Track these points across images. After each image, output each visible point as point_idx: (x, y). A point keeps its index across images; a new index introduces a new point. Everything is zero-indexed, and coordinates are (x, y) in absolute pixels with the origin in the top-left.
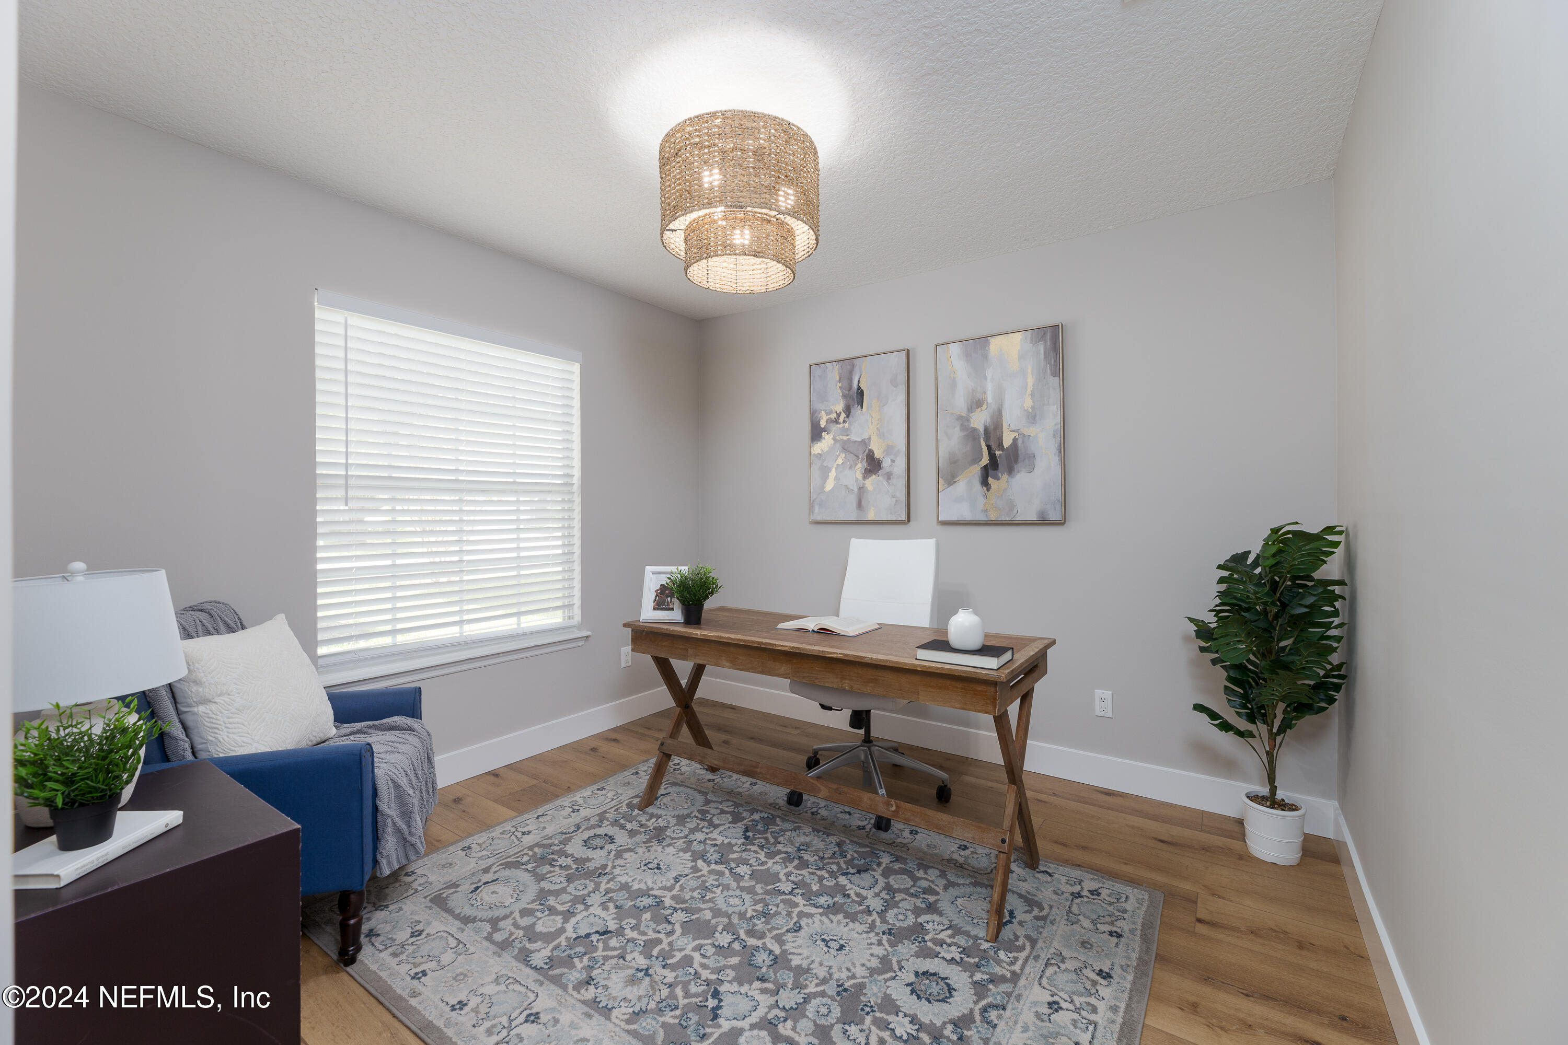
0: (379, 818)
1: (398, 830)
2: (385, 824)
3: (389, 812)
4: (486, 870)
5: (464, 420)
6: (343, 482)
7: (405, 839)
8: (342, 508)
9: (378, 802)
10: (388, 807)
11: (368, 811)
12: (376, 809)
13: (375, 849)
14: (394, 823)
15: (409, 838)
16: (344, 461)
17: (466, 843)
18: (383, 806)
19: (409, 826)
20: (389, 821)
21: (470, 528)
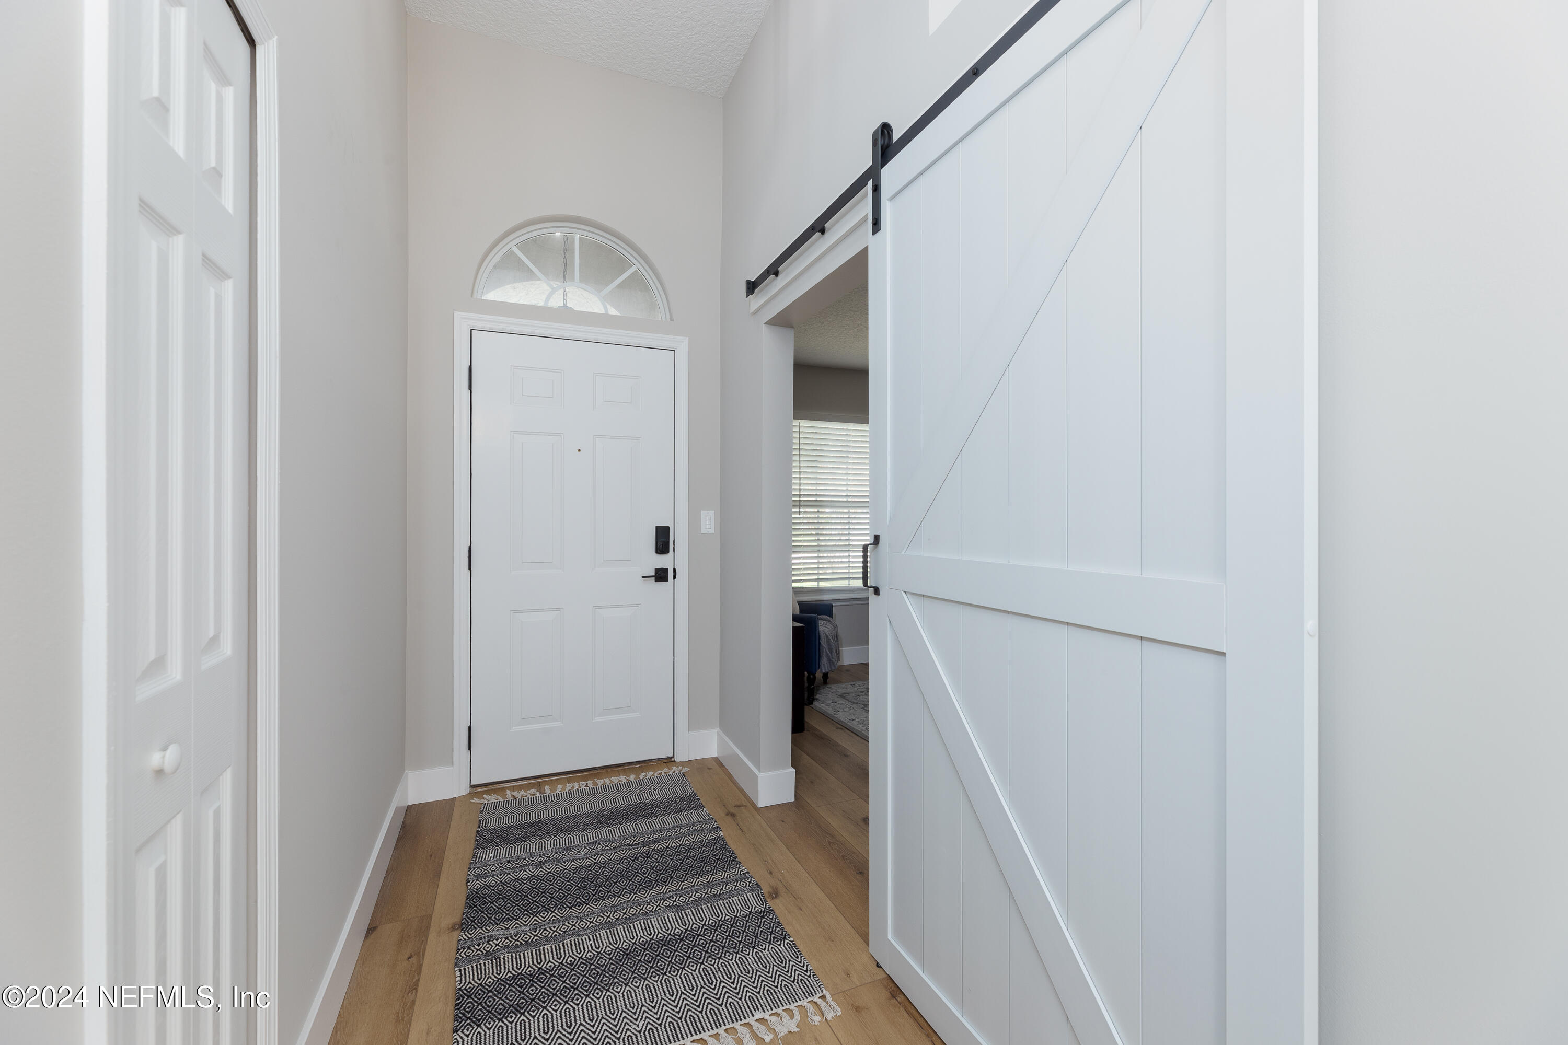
0: (821, 648)
1: (827, 655)
2: (823, 651)
3: (824, 646)
4: (862, 692)
5: (851, 452)
6: (798, 504)
7: (830, 660)
8: (798, 516)
9: (821, 641)
10: (823, 643)
11: (817, 643)
12: (820, 643)
13: (819, 661)
14: (826, 652)
15: (832, 659)
16: (799, 493)
17: (852, 683)
18: (822, 643)
19: (831, 654)
20: (824, 649)
21: (853, 516)
